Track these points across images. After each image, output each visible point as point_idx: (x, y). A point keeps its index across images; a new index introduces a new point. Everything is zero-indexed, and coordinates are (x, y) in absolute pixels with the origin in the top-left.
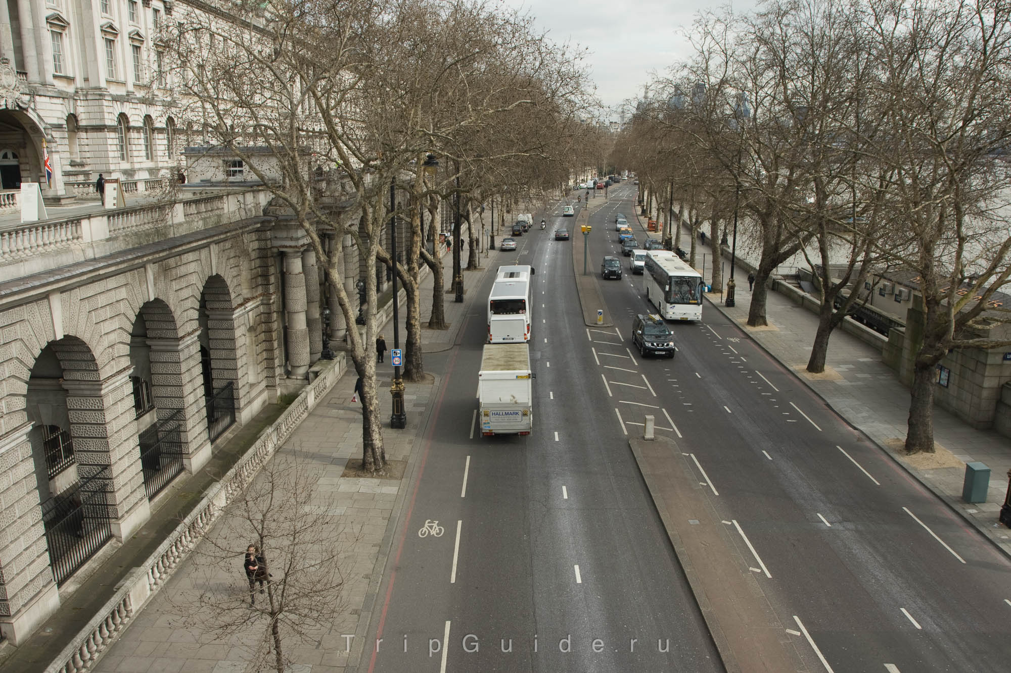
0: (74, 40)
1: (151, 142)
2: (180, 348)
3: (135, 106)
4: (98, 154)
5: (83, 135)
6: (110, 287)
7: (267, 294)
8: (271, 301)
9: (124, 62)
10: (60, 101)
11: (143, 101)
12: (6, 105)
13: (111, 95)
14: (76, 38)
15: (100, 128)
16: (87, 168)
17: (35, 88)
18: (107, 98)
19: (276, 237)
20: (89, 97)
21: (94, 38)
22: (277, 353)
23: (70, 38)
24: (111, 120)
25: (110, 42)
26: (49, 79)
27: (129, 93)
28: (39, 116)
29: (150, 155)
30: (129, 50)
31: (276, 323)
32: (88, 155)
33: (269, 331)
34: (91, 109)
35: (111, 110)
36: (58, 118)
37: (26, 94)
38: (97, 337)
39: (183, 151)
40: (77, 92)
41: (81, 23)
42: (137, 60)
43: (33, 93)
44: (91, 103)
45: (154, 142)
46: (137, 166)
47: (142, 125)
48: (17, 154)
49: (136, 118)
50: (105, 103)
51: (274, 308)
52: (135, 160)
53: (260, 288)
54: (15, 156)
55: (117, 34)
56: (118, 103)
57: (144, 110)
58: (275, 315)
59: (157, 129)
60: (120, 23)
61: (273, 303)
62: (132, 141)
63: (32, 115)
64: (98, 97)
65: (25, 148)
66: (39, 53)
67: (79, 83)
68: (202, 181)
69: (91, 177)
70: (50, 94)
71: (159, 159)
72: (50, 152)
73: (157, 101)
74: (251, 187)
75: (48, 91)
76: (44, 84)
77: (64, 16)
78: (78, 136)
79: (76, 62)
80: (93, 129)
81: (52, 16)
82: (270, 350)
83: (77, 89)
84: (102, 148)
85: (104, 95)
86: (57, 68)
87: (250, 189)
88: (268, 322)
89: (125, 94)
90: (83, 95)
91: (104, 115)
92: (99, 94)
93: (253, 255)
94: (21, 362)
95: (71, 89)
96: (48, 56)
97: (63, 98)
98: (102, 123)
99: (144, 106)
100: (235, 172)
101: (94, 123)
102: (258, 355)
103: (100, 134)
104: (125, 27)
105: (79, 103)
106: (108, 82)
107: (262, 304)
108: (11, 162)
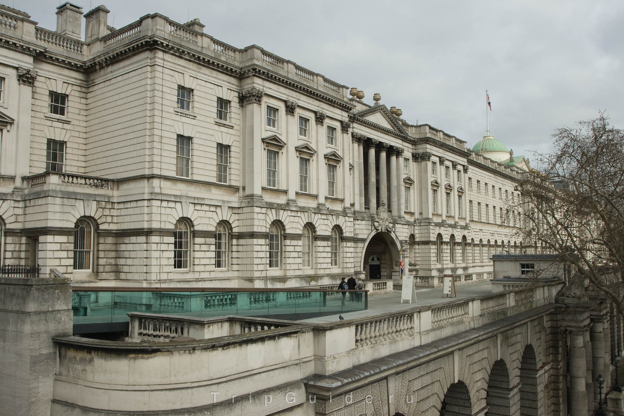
0: (416, 191)
1: (453, 251)
2: (510, 396)
3: (446, 229)
4: (424, 259)
5: (417, 247)
6: (480, 349)
7: (556, 361)
8: (559, 367)
9: (442, 202)
10: (406, 227)
11: (450, 226)
12: (381, 229)
13: (435, 223)
14: (417, 190)
15: (427, 243)
16: (417, 267)
17: (396, 219)
18: (432, 224)
19: (564, 319)
20: (422, 224)
21: (427, 189)
22: (562, 406)
23: (414, 190)
24: (433, 238)
25: (435, 191)
26: (403, 214)
27: (443, 221)
28: (396, 235)
29: (453, 260)
30: (444, 195)
31: (562, 383)
32: (418, 259)
33: (557, 389)
34: (422, 231)
35: (433, 231)
36: (405, 237)
37: (391, 223)
38: (472, 383)
39: (492, 257)
40: (415, 221)
41: (420, 182)
42: (448, 201)
43: (395, 223)
44: (422, 227)
45: (454, 252)
46: (445, 266)
47: (449, 240)
48: (380, 258)
49: (446, 236)
50: (431, 227)
51: (561, 372)
52: (445, 262)
53: (551, 356)
54: (378, 259)
55: (439, 186)
56: (438, 227)
57: (450, 231)
58: (561, 378)
59: (457, 243)
60: (441, 179)
61: (561, 368)
62: (444, 251)
63: (393, 235)
64: (427, 224)
65: (385, 254)
66: (399, 199)
67: (417, 216)
68: (504, 277)
69: (419, 273)
70: (402, 223)
71: (457, 262)
72: (404, 257)
73: (458, 226)
74: (547, 282)
75: (402, 221)
76: (400, 217)
77: (412, 177)
78: (414, 247)
79: (416, 203)
80: (422, 243)
81: (406, 178)
82: (557, 404)
83: (415, 219)
84: (427, 255)
85: (431, 223)
86: (407, 207)
87: (546, 284)
88: (556, 382)
89: (441, 221)
90: (418, 223)
91: (430, 235)
92: (428, 222)
93: (548, 331)
94: (438, 396)
95: (412, 220)
96: (403, 201)
97: (409, 225)
98: (428, 240)
99: (451, 228)
100: (528, 271)
101: (423, 239)
102: (548, 407)
103: (427, 247)
104: (443, 182)
105: (416, 228)
106: (433, 215)
107: (552, 368)
108: (376, 263)
